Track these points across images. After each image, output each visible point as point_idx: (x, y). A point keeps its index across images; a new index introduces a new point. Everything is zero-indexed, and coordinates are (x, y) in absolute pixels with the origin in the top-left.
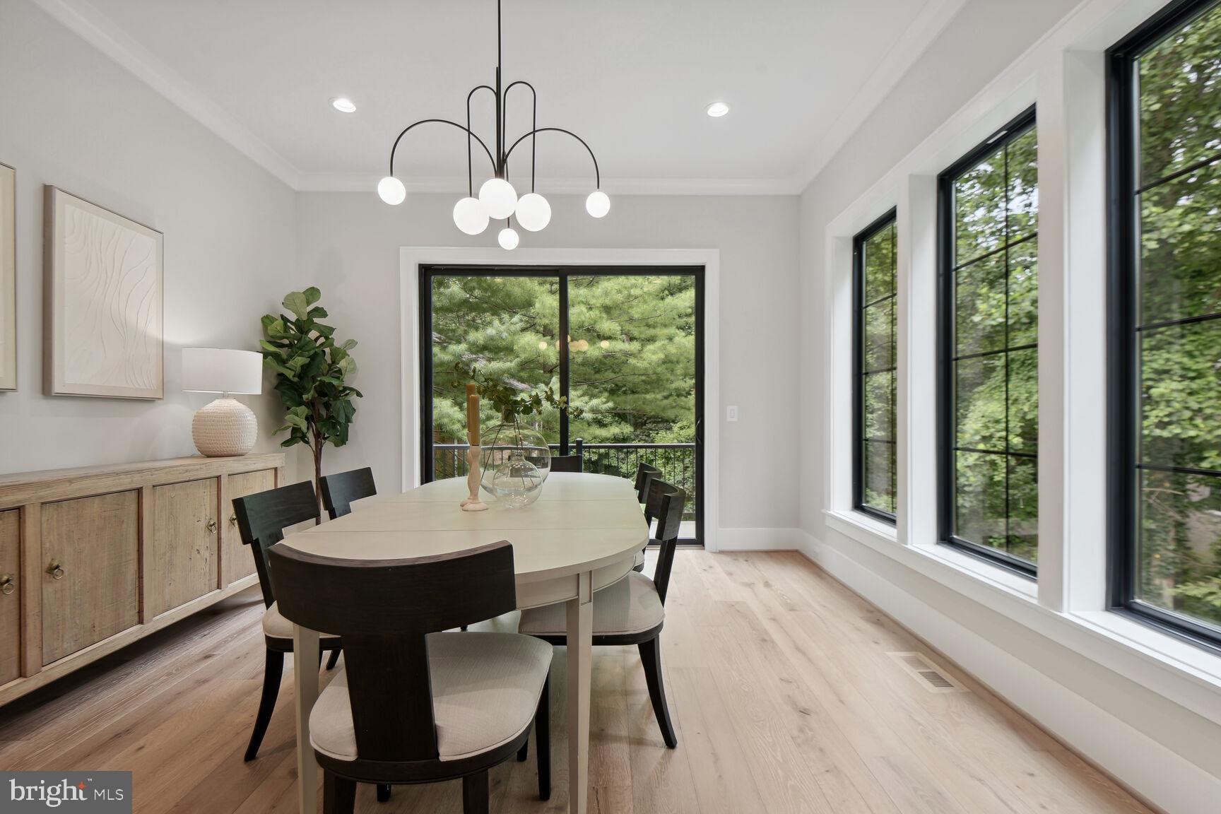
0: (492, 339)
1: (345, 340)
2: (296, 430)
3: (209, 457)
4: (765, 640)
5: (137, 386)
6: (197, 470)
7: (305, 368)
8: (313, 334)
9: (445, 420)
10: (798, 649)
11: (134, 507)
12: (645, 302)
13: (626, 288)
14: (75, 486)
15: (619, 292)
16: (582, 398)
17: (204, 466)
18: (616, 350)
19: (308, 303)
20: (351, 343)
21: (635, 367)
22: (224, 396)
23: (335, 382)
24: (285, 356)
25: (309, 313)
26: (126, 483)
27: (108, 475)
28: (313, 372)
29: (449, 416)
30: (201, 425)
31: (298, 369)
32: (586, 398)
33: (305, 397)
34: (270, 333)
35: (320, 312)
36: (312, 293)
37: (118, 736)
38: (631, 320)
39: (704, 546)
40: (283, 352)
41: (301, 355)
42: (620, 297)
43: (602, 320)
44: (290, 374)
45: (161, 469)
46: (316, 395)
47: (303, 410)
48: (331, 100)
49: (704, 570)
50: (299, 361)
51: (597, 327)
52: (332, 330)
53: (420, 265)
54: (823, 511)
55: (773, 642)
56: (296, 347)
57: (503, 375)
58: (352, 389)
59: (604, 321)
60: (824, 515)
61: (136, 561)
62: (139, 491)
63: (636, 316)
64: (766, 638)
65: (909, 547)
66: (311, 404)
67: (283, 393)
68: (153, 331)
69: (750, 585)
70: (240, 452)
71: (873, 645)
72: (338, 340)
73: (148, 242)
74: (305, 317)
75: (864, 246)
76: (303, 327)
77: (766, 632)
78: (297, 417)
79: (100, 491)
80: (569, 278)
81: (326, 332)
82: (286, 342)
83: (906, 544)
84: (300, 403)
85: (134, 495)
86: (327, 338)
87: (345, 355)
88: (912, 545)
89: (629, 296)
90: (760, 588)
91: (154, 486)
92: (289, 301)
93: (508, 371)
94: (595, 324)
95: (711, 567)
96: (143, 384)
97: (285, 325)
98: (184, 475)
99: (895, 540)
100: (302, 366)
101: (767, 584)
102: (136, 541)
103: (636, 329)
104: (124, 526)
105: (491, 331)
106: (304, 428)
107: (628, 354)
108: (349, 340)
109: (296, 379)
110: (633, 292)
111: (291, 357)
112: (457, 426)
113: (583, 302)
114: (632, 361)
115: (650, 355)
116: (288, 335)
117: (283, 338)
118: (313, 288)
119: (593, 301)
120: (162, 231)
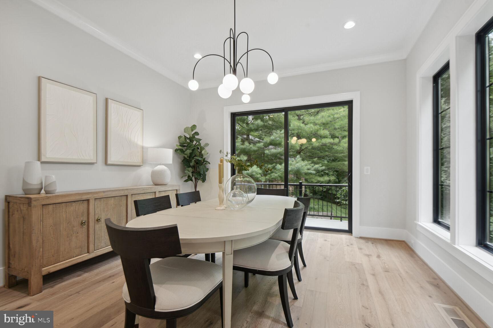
0: (273, 140)
1: (205, 143)
2: (189, 176)
3: (156, 185)
4: (363, 284)
5: (134, 161)
6: (147, 189)
7: (191, 154)
8: (195, 142)
9: (254, 173)
10: (380, 292)
11: (125, 201)
12: (342, 120)
13: (332, 115)
14: (106, 194)
15: (329, 116)
16: (311, 164)
17: (150, 188)
18: (327, 143)
19: (192, 131)
20: (207, 145)
21: (337, 150)
22: (160, 164)
23: (200, 159)
24: (184, 150)
25: (192, 135)
26: (122, 193)
27: (117, 190)
28: (193, 155)
29: (256, 172)
30: (154, 174)
31: (189, 155)
32: (313, 164)
33: (191, 164)
34: (180, 142)
35: (197, 134)
36: (194, 127)
37: (110, 277)
38: (335, 129)
39: (352, 234)
40: (184, 149)
41: (190, 150)
42: (329, 119)
43: (321, 129)
44: (186, 156)
45: (134, 189)
46: (195, 164)
47: (190, 169)
48: (193, 56)
49: (348, 245)
50: (188, 152)
51: (319, 133)
52: (200, 140)
53: (231, 113)
54: (415, 222)
55: (368, 286)
56: (189, 146)
57: (277, 155)
58: (208, 162)
59: (322, 130)
60: (416, 224)
61: (126, 219)
62: (127, 196)
63: (337, 127)
64: (365, 283)
65: (456, 246)
66: (193, 167)
67: (184, 163)
68: (140, 143)
69: (368, 256)
70: (165, 184)
71: (428, 298)
72: (202, 143)
73: (138, 113)
74: (191, 136)
75: (440, 80)
76: (191, 139)
77: (366, 280)
78: (189, 171)
79: (113, 196)
80: (289, 112)
81: (199, 140)
82: (186, 145)
83: (455, 244)
84: (189, 166)
85: (125, 197)
86: (199, 143)
87: (204, 149)
88: (458, 245)
89: (334, 118)
90: (374, 258)
91: (132, 195)
92: (186, 130)
93: (280, 153)
94: (317, 131)
95: (352, 244)
96: (137, 160)
97: (185, 138)
98: (143, 191)
99: (449, 241)
100: (190, 153)
101: (379, 257)
102: (126, 212)
103: (337, 133)
104: (122, 207)
105: (272, 137)
106: (191, 175)
107: (333, 144)
108: (206, 143)
109: (188, 158)
110: (336, 116)
111: (186, 150)
112: (259, 176)
113: (312, 122)
114: (335, 147)
115: (343, 144)
116: (186, 142)
117: (184, 143)
118: (194, 125)
119: (317, 122)
120: (142, 109)
